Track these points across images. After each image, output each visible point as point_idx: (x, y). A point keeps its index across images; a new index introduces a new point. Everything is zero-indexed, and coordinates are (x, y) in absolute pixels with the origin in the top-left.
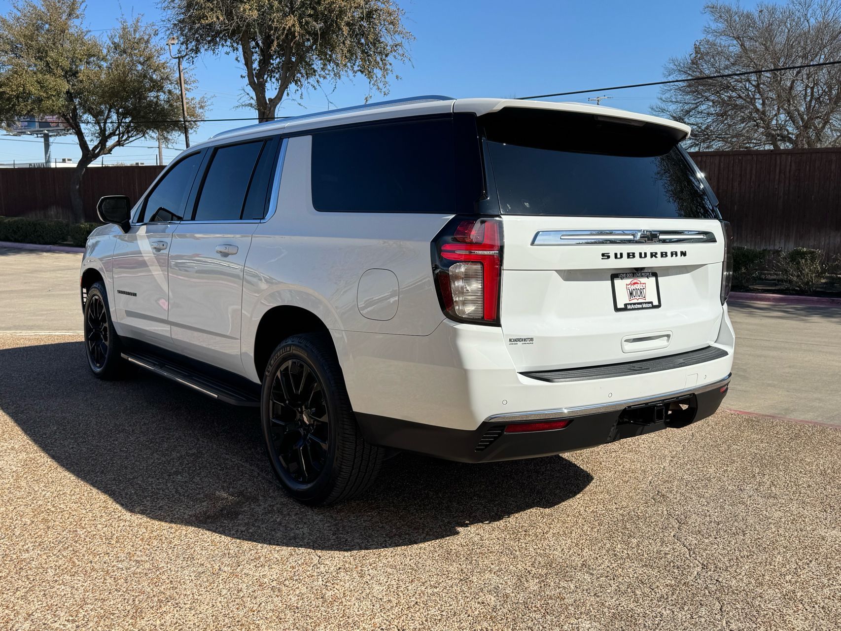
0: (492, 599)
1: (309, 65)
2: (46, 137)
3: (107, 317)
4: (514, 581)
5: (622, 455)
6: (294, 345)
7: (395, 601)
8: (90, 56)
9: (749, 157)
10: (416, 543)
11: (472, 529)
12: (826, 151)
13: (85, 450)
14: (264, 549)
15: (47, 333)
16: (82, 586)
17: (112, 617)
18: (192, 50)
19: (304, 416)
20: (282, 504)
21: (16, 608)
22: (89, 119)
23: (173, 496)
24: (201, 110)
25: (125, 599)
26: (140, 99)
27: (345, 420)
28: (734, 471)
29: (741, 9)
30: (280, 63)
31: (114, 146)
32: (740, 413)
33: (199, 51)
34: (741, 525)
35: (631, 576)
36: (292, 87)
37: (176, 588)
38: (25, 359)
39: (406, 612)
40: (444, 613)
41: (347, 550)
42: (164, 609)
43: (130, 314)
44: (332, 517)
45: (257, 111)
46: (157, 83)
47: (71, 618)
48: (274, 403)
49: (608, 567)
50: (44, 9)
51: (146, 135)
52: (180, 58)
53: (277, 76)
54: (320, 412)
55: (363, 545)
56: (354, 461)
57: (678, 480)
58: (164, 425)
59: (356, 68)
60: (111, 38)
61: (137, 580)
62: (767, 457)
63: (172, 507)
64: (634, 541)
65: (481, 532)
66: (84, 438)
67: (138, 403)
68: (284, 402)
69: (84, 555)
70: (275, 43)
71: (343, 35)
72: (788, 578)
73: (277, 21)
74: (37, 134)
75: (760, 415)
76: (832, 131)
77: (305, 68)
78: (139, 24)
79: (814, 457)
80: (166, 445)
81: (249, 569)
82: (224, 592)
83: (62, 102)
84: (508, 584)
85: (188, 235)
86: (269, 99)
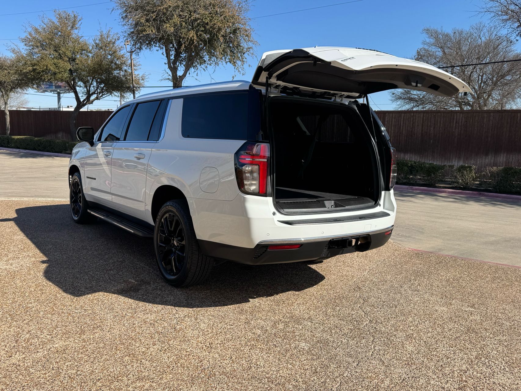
0: (259, 332)
1: (201, 58)
2: (59, 94)
3: (81, 191)
4: (272, 324)
5: (343, 268)
6: (170, 205)
7: (210, 331)
8: (83, 50)
9: (439, 114)
10: (226, 305)
11: (257, 300)
12: (489, 112)
13: (65, 257)
14: (149, 306)
15: (52, 199)
16: (57, 320)
17: (69, 334)
18: (138, 48)
19: (175, 242)
20: (162, 286)
21: (23, 328)
22: (81, 84)
23: (107, 280)
24: (142, 81)
25: (77, 326)
26: (109, 74)
27: (193, 243)
28: (401, 278)
29: (443, 31)
30: (186, 56)
31: (94, 100)
32: (413, 250)
33: (142, 49)
34: (396, 303)
35: (332, 324)
36: (192, 70)
37: (103, 322)
38: (39, 212)
39: (215, 336)
40: (234, 337)
41: (191, 308)
42: (96, 331)
43: (93, 189)
44: (186, 292)
45: (172, 82)
46: (119, 66)
47: (49, 333)
48: (160, 235)
49: (321, 319)
50: (58, 24)
51: (112, 94)
52: (131, 52)
53: (184, 63)
54: (181, 240)
55: (200, 306)
56: (197, 264)
57: (370, 281)
58: (107, 247)
59: (227, 60)
60: (94, 40)
61: (84, 318)
62: (420, 272)
63: (106, 286)
64: (338, 308)
65: (261, 301)
66: (65, 252)
67: (95, 236)
68: (165, 235)
69: (59, 306)
70: (183, 46)
71: (220, 42)
72: (411, 328)
73: (184, 34)
74: (54, 92)
75: (424, 251)
76: (492, 100)
77: (199, 60)
78: (110, 33)
79: (446, 272)
80: (107, 256)
81: (141, 315)
82: (126, 324)
83: (66, 75)
84: (268, 326)
85: (130, 148)
86: (179, 76)
